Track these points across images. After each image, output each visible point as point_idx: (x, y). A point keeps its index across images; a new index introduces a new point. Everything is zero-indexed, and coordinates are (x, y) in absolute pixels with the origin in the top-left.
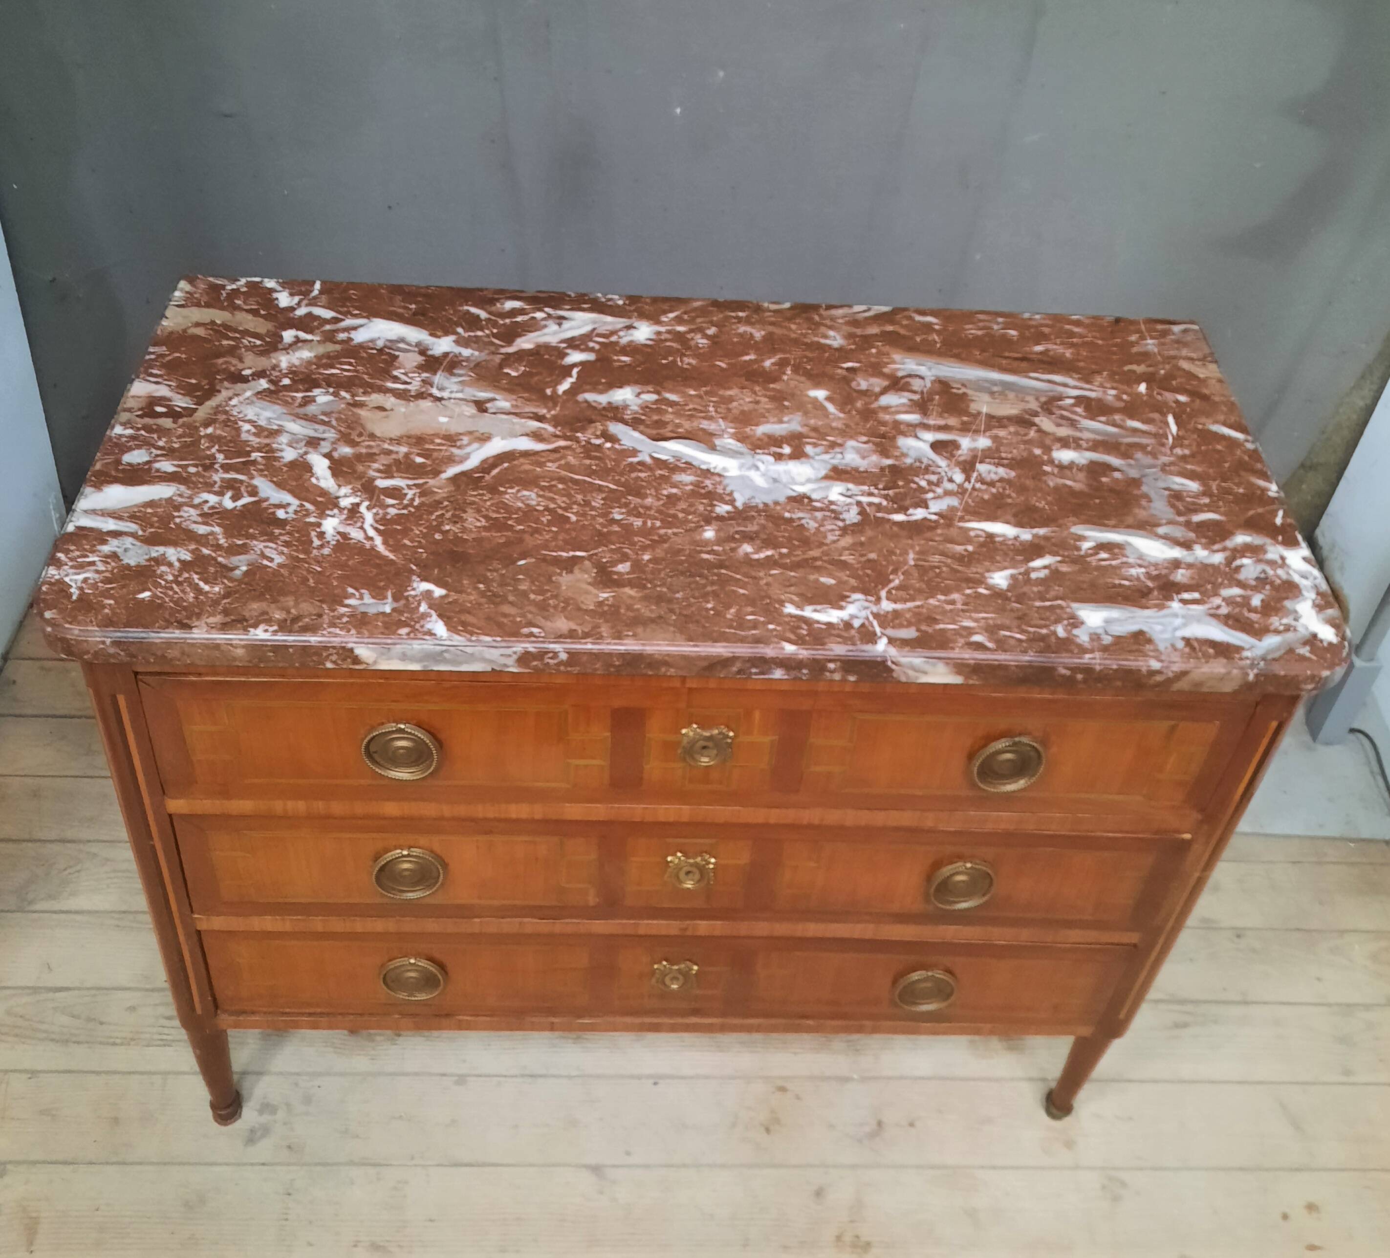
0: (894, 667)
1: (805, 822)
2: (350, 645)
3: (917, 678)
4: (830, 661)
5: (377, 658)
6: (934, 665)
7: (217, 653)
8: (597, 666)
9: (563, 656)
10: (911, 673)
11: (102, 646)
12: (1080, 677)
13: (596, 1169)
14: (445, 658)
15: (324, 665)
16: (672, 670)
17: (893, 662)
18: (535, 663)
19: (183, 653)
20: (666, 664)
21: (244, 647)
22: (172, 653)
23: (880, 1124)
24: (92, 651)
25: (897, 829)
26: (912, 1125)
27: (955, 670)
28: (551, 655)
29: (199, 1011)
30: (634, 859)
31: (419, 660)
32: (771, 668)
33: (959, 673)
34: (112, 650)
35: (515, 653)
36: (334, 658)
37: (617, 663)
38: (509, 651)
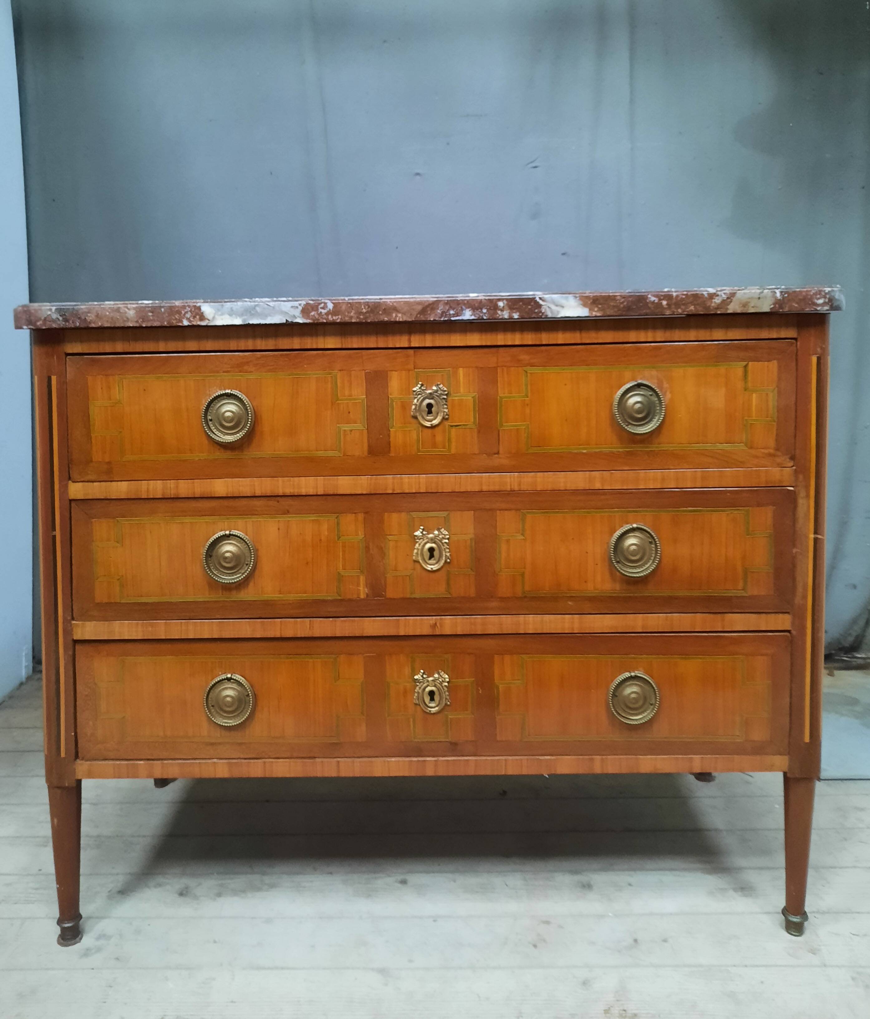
0: (541, 302)
1: (508, 488)
2: (198, 305)
3: (558, 312)
4: (499, 300)
5: (215, 314)
6: (567, 298)
7: (117, 315)
8: (352, 314)
9: (330, 306)
10: (553, 307)
11: (49, 313)
12: (664, 303)
13: (382, 971)
14: (257, 312)
15: (182, 322)
16: (400, 315)
17: (540, 298)
18: (313, 313)
19: (97, 316)
20: (395, 309)
21: (134, 309)
22: (91, 317)
23: (636, 941)
24: (43, 318)
25: (576, 492)
26: (665, 941)
27: (581, 302)
28: (322, 305)
29: (63, 755)
30: (390, 537)
31: (241, 315)
32: (462, 310)
33: (585, 305)
34: (54, 316)
35: (300, 305)
36: (188, 315)
37: (364, 310)
38: (296, 304)
